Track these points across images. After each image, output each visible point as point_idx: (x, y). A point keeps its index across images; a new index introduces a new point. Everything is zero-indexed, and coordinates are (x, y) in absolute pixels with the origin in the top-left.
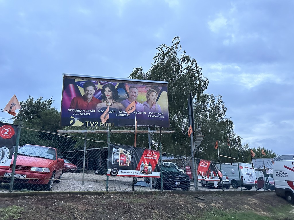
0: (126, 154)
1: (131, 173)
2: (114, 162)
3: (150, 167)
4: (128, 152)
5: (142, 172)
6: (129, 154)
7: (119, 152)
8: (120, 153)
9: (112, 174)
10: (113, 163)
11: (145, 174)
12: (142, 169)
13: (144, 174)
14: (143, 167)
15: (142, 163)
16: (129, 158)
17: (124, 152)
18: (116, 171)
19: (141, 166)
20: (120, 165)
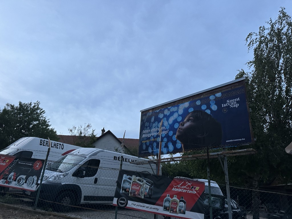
0: (142, 184)
1: (147, 207)
2: (122, 190)
3: (182, 204)
4: (145, 181)
5: (166, 208)
6: (146, 184)
7: (130, 179)
8: (132, 182)
9: (120, 204)
10: (121, 192)
11: (172, 213)
12: (167, 204)
13: (170, 212)
14: (169, 203)
15: (167, 197)
16: (146, 189)
17: (139, 180)
18: (125, 201)
19: (165, 201)
20: (130, 195)
